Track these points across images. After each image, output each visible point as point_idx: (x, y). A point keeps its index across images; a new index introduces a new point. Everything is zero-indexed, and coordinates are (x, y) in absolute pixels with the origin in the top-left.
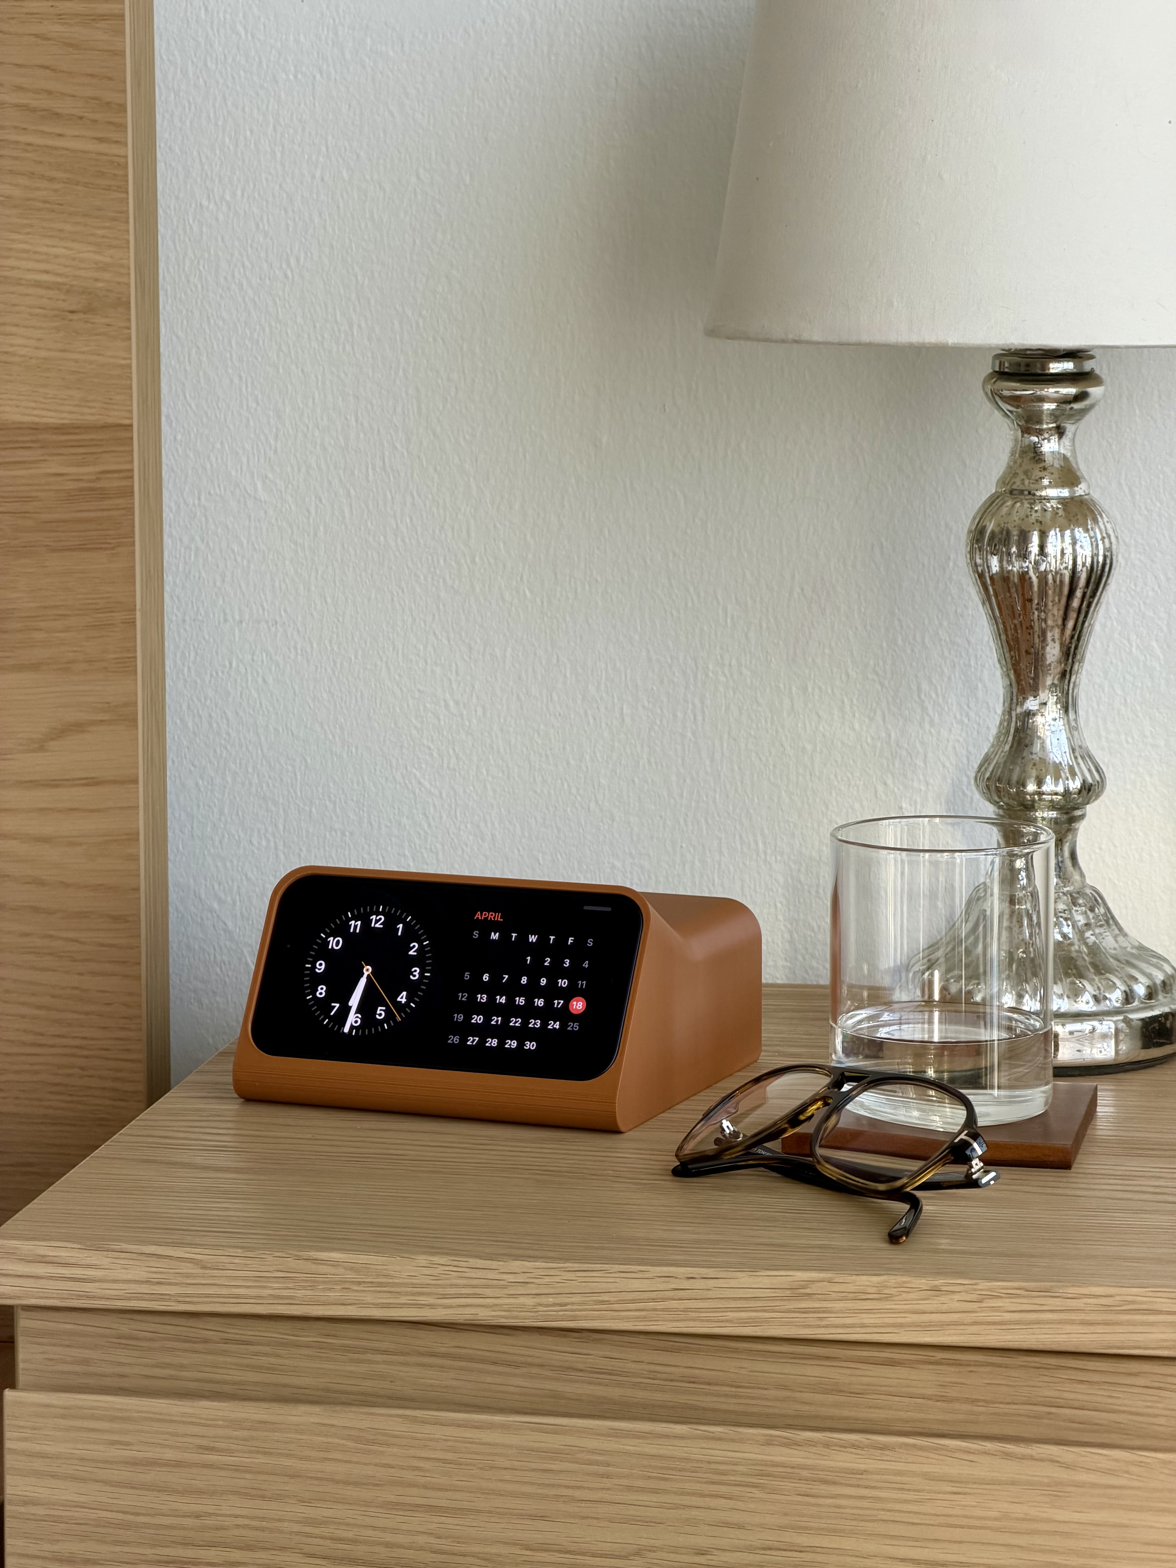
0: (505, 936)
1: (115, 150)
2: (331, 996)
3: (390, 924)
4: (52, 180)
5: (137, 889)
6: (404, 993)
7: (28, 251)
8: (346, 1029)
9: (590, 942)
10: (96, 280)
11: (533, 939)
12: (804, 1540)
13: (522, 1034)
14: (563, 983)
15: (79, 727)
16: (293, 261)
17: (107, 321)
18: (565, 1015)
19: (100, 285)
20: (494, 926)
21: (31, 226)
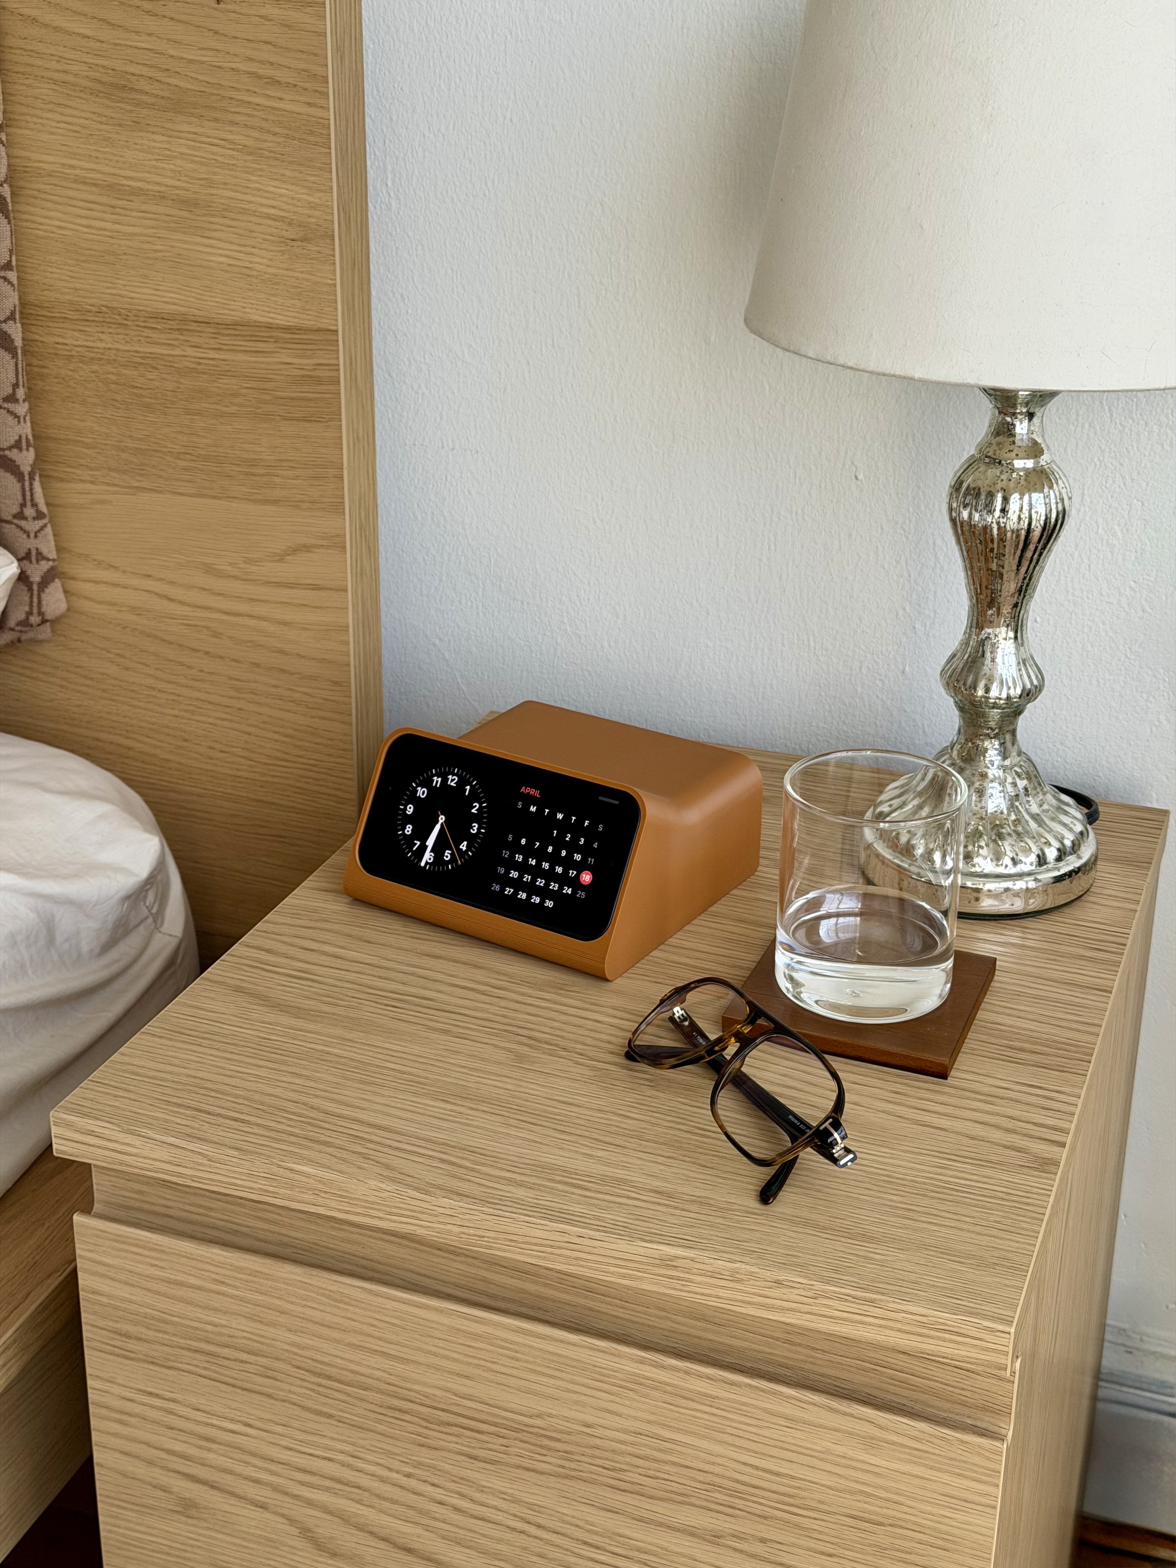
0: (540, 810)
1: (321, 113)
2: (415, 835)
3: (461, 784)
4: (275, 134)
6: (465, 843)
7: (259, 190)
8: (423, 864)
9: (600, 828)
10: (309, 216)
11: (560, 816)
13: (545, 893)
14: (578, 857)
15: (307, 548)
16: (489, 183)
17: (316, 248)
18: (575, 883)
19: (313, 220)
20: (532, 800)
21: (262, 170)
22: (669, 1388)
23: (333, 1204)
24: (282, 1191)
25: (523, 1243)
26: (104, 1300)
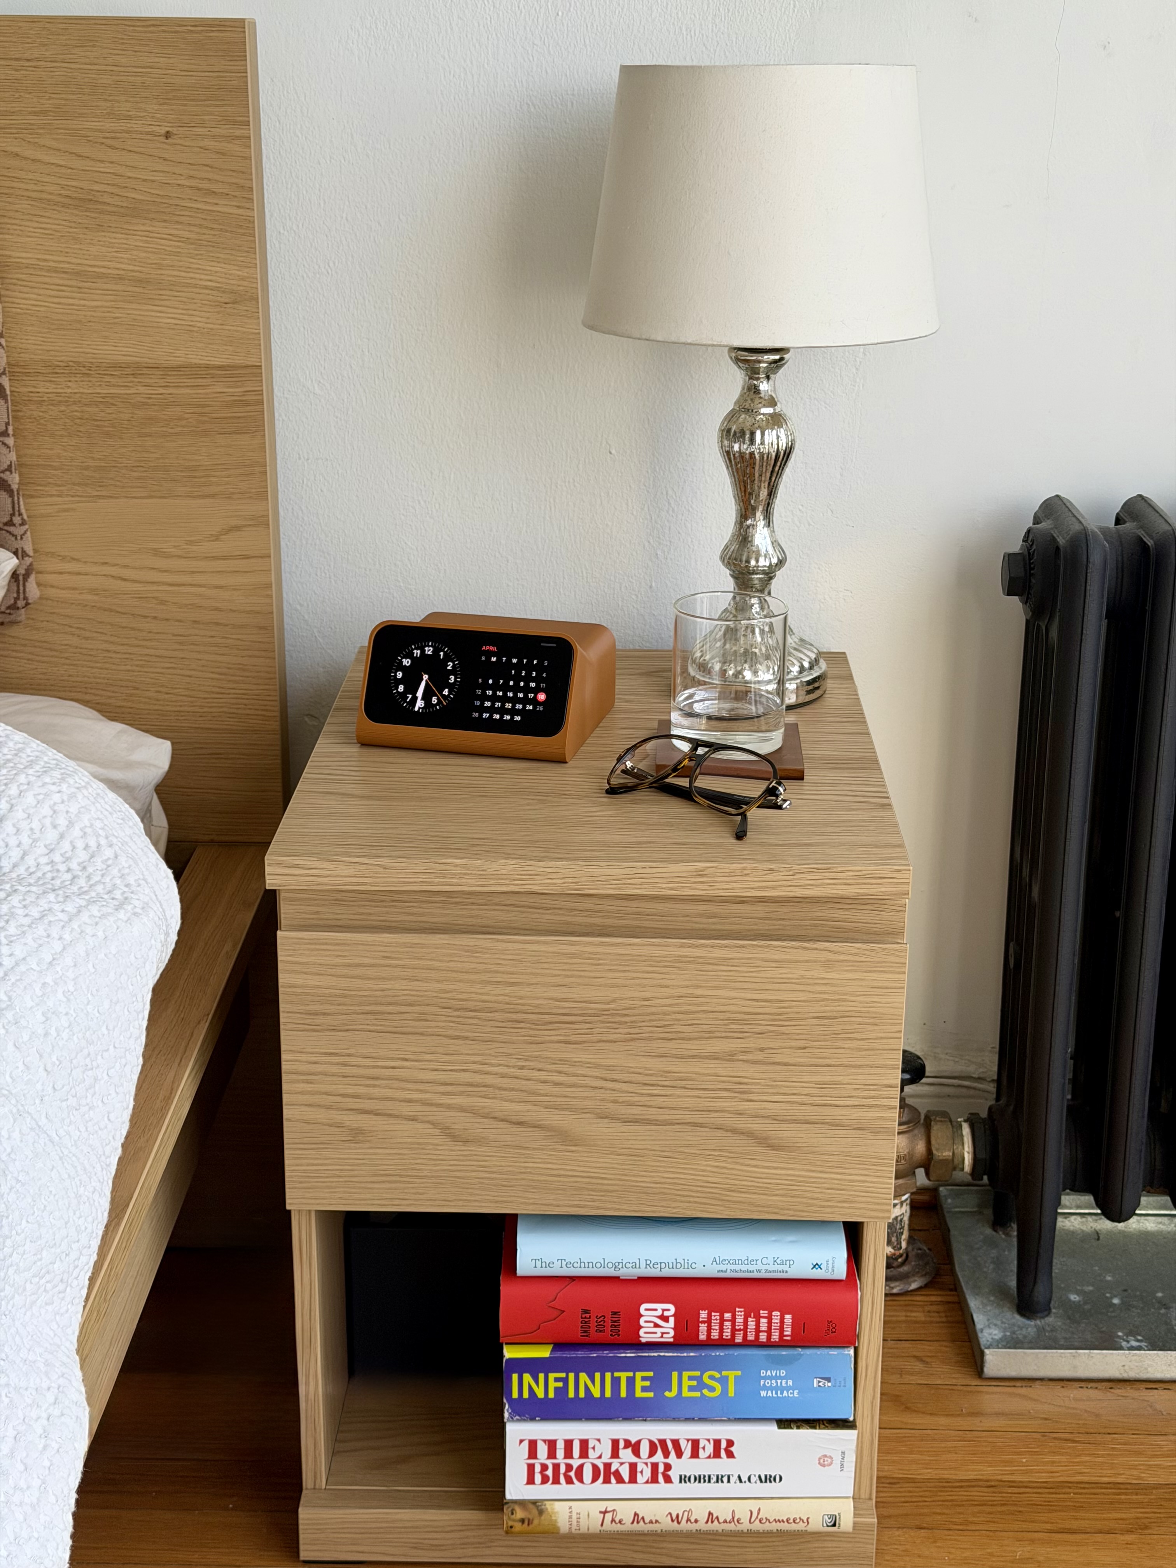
0: (499, 659)
1: (249, 213)
2: (406, 691)
3: (436, 651)
4: (212, 229)
5: (272, 613)
6: (447, 690)
7: (199, 269)
8: (416, 709)
9: (546, 663)
10: (239, 286)
11: (515, 661)
12: (699, 992)
13: (513, 712)
14: (533, 685)
15: (237, 528)
16: (331, 264)
17: (245, 308)
18: (535, 702)
19: (241, 288)
20: (493, 654)
21: (201, 255)
22: (700, 960)
23: (474, 881)
24: (436, 880)
25: (606, 880)
26: (299, 990)
